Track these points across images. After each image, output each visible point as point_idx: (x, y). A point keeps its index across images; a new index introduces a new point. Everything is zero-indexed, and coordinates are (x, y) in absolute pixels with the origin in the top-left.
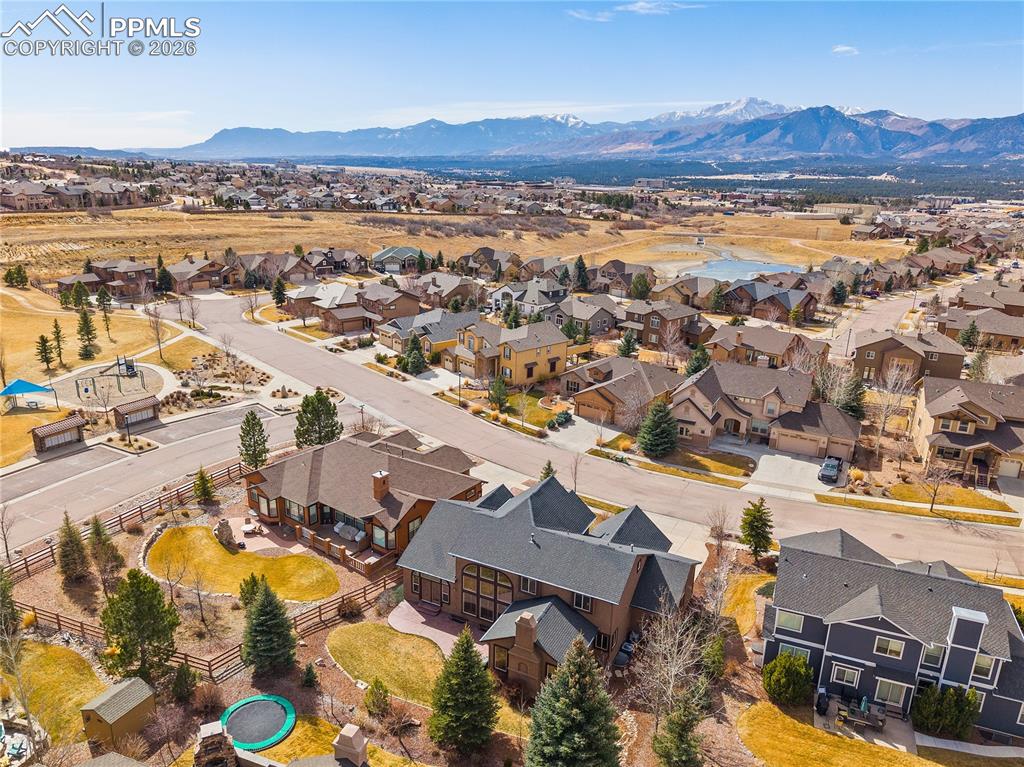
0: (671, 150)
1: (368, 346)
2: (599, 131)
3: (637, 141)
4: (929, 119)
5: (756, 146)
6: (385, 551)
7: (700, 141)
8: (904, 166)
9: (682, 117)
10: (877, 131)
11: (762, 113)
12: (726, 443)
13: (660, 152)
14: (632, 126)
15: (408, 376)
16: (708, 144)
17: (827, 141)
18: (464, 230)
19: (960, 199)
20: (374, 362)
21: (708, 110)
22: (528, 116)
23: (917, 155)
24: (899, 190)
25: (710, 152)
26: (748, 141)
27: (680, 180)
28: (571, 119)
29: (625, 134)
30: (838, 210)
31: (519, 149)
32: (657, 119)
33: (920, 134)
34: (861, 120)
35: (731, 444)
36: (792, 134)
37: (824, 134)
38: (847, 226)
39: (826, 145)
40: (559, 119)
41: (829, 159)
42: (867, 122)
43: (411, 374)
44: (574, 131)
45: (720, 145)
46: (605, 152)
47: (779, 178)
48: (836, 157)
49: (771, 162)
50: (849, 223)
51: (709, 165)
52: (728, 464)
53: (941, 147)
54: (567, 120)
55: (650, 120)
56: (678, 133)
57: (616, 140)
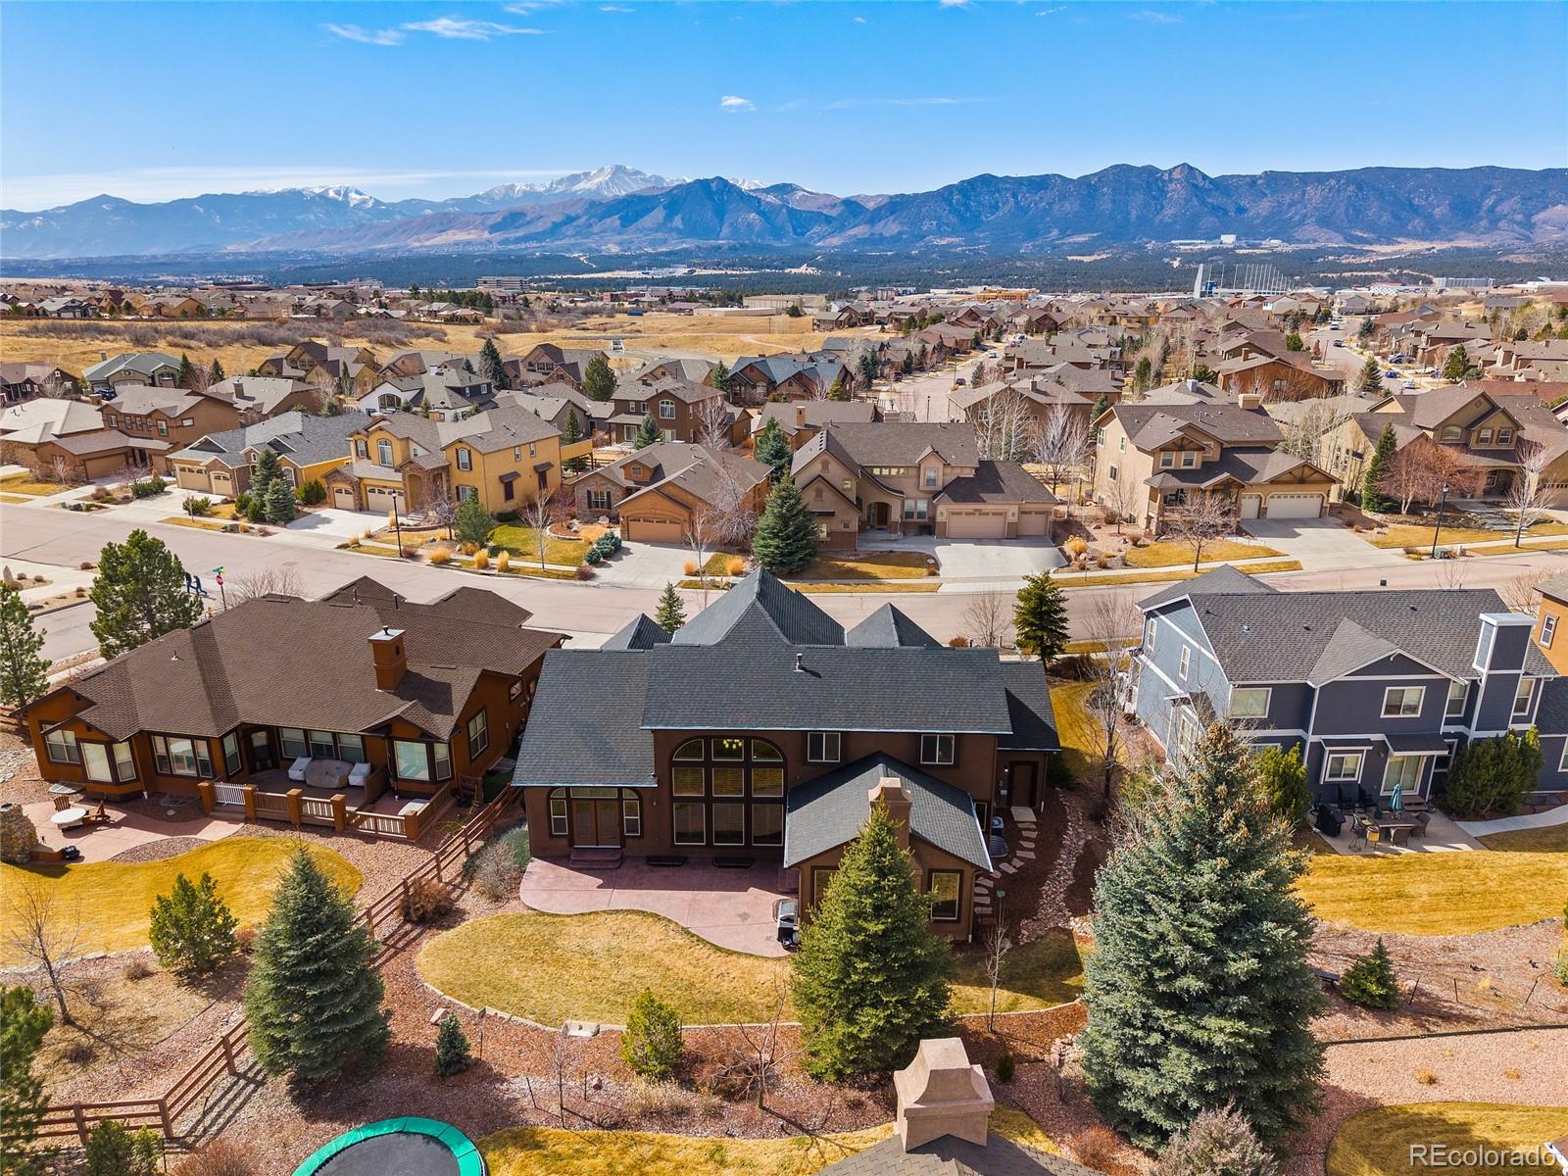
0: (518, 240)
1: (156, 493)
2: (400, 212)
3: (465, 226)
4: (842, 193)
5: (635, 232)
6: (433, 788)
7: (556, 226)
8: (824, 255)
9: (525, 192)
10: (784, 210)
11: (635, 187)
12: (875, 541)
13: (501, 243)
14: (453, 206)
15: (270, 528)
16: (569, 230)
17: (726, 225)
18: (239, 338)
19: (900, 290)
20: (183, 514)
21: (560, 182)
22: (280, 190)
23: (836, 241)
24: (826, 284)
25: (573, 241)
26: (623, 226)
27: (540, 280)
28: (352, 195)
29: (445, 218)
30: (774, 303)
31: (273, 242)
32: (487, 193)
33: (834, 215)
34: (762, 197)
35: (883, 541)
36: (680, 216)
37: (720, 215)
38: (798, 319)
39: (726, 230)
40: (331, 194)
41: (733, 248)
42: (771, 198)
43: (274, 523)
44: (361, 214)
45: (584, 232)
46: (417, 244)
47: (677, 274)
48: (741, 245)
49: (662, 254)
50: (800, 315)
51: (577, 259)
52: (898, 565)
53: (861, 231)
54: (346, 195)
55: (477, 196)
56: (523, 214)
57: (431, 226)
